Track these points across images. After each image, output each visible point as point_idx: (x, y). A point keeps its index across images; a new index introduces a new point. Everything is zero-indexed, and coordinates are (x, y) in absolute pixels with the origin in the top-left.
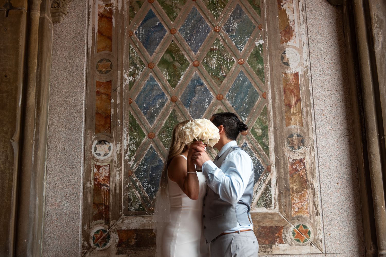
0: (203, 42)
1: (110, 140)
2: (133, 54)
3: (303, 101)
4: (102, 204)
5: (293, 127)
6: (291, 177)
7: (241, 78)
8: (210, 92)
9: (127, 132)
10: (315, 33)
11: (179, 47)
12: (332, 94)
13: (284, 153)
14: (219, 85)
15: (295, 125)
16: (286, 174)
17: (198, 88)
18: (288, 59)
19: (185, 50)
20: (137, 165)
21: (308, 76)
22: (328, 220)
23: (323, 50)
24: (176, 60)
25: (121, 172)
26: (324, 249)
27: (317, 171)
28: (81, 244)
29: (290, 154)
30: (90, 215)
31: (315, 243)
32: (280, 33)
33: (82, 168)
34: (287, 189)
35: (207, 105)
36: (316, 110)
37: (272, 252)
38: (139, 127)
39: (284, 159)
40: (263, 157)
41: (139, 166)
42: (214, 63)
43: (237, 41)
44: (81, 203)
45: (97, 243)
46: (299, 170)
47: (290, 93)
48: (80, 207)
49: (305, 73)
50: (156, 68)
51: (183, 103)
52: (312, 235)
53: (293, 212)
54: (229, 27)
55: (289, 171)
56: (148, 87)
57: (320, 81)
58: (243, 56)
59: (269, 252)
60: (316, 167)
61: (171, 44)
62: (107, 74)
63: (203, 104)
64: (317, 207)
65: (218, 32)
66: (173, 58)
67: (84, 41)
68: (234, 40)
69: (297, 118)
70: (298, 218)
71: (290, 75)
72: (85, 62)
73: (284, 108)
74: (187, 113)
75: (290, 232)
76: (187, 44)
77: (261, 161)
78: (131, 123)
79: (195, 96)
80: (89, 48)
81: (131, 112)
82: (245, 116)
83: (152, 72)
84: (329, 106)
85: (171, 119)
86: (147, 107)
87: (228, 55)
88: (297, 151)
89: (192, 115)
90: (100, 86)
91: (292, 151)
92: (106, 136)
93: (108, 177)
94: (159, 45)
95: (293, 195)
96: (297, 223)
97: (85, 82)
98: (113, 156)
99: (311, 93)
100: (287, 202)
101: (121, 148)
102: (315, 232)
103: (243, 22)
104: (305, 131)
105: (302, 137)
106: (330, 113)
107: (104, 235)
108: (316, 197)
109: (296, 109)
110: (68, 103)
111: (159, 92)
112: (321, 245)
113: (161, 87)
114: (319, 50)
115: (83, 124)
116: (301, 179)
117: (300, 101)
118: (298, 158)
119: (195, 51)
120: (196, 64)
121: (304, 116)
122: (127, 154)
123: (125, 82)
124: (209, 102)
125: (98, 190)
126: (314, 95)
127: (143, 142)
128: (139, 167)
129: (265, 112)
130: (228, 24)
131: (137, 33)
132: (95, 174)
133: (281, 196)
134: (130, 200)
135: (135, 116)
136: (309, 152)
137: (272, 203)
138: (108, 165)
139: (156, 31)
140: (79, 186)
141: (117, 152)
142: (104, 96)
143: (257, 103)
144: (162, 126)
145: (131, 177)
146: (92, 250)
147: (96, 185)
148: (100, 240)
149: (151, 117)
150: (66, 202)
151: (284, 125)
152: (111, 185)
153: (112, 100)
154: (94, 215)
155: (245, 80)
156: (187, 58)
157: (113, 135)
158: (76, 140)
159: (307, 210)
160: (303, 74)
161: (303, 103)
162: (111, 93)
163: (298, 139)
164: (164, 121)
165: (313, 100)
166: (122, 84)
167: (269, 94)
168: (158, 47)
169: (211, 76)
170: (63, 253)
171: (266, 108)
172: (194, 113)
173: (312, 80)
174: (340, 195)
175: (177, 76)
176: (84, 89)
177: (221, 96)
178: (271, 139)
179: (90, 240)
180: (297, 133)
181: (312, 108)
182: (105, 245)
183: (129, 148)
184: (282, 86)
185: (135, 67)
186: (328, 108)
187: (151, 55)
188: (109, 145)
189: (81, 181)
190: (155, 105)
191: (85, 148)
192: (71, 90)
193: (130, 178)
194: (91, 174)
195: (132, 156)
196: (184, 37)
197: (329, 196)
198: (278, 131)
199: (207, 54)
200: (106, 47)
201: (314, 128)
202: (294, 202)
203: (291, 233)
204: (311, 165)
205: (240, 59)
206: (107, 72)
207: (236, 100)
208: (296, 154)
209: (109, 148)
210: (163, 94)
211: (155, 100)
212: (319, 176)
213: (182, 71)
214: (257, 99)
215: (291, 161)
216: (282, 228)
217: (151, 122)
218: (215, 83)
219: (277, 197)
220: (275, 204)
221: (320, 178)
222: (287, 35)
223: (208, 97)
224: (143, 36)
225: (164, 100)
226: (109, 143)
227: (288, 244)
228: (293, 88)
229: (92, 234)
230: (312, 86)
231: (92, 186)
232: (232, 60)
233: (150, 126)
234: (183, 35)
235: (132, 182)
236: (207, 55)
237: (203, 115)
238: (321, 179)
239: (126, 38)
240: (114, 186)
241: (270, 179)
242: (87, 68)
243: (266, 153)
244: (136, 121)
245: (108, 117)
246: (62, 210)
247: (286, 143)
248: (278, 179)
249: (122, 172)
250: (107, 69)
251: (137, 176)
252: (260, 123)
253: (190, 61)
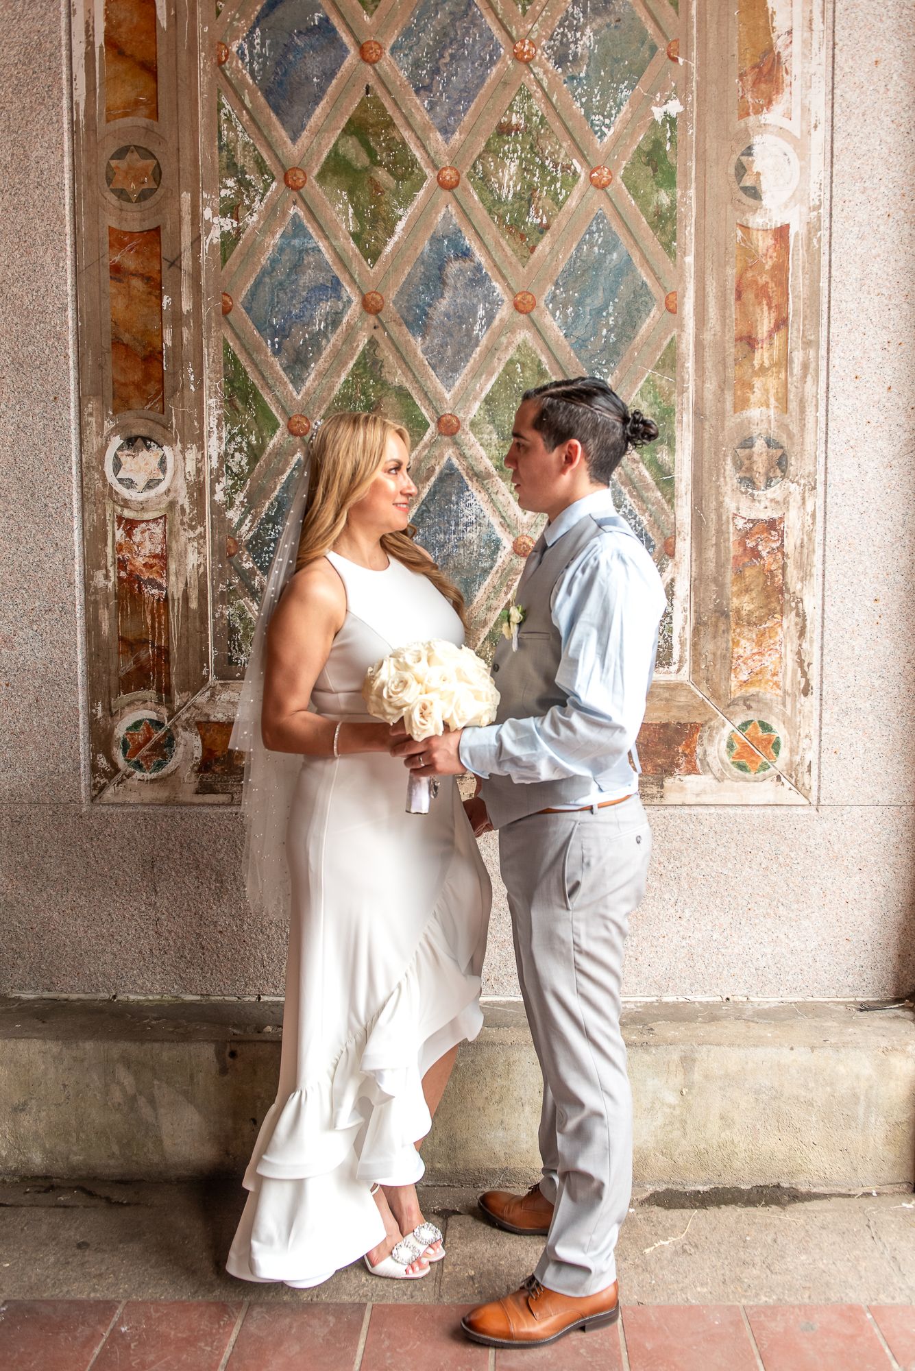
0: (475, 96)
1: (164, 437)
2: (232, 134)
3: (796, 326)
4: (147, 641)
5: (754, 413)
6: (736, 574)
7: (600, 236)
8: (494, 284)
9: (220, 412)
10: (858, 83)
11: (390, 113)
12: (890, 307)
13: (721, 499)
14: (524, 259)
15: (764, 409)
16: (723, 566)
17: (453, 267)
18: (758, 174)
19: (410, 126)
20: (252, 521)
21: (819, 240)
22: (836, 709)
23: (878, 148)
24: (381, 162)
25: (201, 541)
26: (814, 793)
27: (817, 558)
28: (88, 762)
29: (738, 502)
30: (109, 674)
31: (791, 776)
32: (741, 76)
33: (76, 524)
34: (722, 613)
35: (483, 326)
36: (834, 361)
37: (662, 797)
38: (257, 395)
39: (719, 517)
40: (654, 508)
41: (261, 524)
42: (511, 179)
43: (590, 100)
44: (79, 636)
45: (135, 759)
46: (764, 554)
47: (757, 296)
48: (79, 650)
49: (813, 229)
50: (313, 188)
51: (402, 317)
52: (784, 753)
53: (734, 683)
54: (565, 45)
55: (732, 555)
56: (285, 258)
57: (857, 259)
58: (608, 156)
59: (653, 797)
60: (816, 545)
61: (362, 99)
62: (143, 204)
63: (467, 322)
64: (806, 668)
65: (527, 62)
66: (371, 153)
67: (57, 74)
68: (581, 96)
69: (772, 383)
70: (747, 702)
71: (760, 233)
72: (66, 154)
73: (731, 350)
74: (415, 353)
75: (720, 740)
76: (418, 102)
77: (645, 522)
78: (230, 382)
79: (442, 296)
80: (78, 105)
81: (231, 344)
82: (606, 371)
83: (299, 201)
84: (878, 347)
85: (361, 370)
86: (283, 329)
87: (558, 152)
88: (760, 492)
89: (433, 362)
90: (122, 245)
91: (746, 493)
92: (150, 424)
93: (163, 558)
94: (323, 104)
95: (738, 630)
96: (742, 716)
97: (68, 229)
98: (176, 491)
99: (824, 300)
100: (719, 653)
101: (199, 465)
102: (795, 743)
103: (616, 27)
104: (794, 428)
105: (782, 447)
106: (878, 372)
107: (156, 737)
108: (808, 640)
109: (771, 355)
110: (18, 302)
111: (323, 274)
112: (807, 782)
113: (328, 256)
114: (864, 148)
115: (72, 379)
116: (766, 581)
117: (787, 326)
118: (765, 515)
119: (446, 131)
120: (448, 178)
121: (795, 378)
122: (222, 486)
123: (207, 234)
124: (490, 317)
125: (133, 597)
126: (832, 308)
127: (271, 446)
128: (260, 529)
129: (670, 361)
130: (564, 35)
131: (243, 53)
132: (119, 548)
133: (702, 633)
134: (233, 630)
135: (242, 358)
136: (799, 498)
137: (671, 655)
138: (161, 518)
139: (312, 47)
140: (71, 584)
141: (188, 476)
142: (137, 283)
143: (645, 326)
144: (333, 396)
145: (234, 560)
146: (122, 781)
147: (125, 581)
148: (144, 751)
149: (295, 362)
150: (31, 633)
151: (729, 406)
152: (171, 583)
153: (165, 297)
154: (122, 674)
155: (611, 244)
156: (418, 154)
157: (174, 421)
158: (50, 433)
159: (775, 678)
160: (803, 231)
161: (795, 333)
162: (160, 271)
163: (768, 453)
164: (339, 377)
165: (829, 326)
166: (196, 241)
167: (686, 299)
168: (318, 110)
169: (499, 226)
170: (32, 784)
171: (673, 347)
172: (439, 352)
173: (830, 255)
174: (879, 634)
175: (384, 219)
176: (69, 253)
177: (529, 297)
178: (683, 450)
179: (115, 749)
180: (767, 433)
181: (823, 352)
182: (160, 765)
183: (227, 466)
184: (731, 272)
185: (238, 182)
186: (873, 355)
187: (294, 139)
188: (161, 453)
189: (77, 567)
190: (310, 322)
191: (81, 460)
192: (22, 255)
193: (231, 563)
194: (106, 545)
195: (235, 493)
196: (408, 77)
197: (847, 636)
198: (707, 427)
199: (488, 144)
200: (137, 103)
201: (822, 420)
202: (741, 652)
203: (724, 744)
204: (802, 539)
205: (599, 168)
206: (143, 196)
207: (577, 316)
208: (759, 501)
209: (163, 462)
210: (336, 284)
211: (310, 303)
212: (824, 575)
213: (400, 203)
214: (648, 315)
215: (740, 523)
216: (696, 727)
217: (298, 381)
218: (509, 252)
219: (688, 634)
220: (681, 657)
221: (824, 581)
222: (763, 86)
223: (486, 298)
224: (264, 64)
225: (340, 305)
226: (160, 446)
227: (712, 776)
228: (768, 280)
229: (120, 731)
230: (830, 277)
231: (110, 585)
232: (569, 168)
233: (295, 393)
234: (406, 70)
235: (239, 575)
236: (487, 149)
237: (468, 361)
238: (827, 586)
239: (204, 71)
240: (182, 586)
241: (673, 580)
242: (74, 179)
243: (664, 496)
244: (246, 373)
245: (153, 356)
246: (22, 658)
247: (729, 465)
248: (695, 580)
249: (205, 543)
250: (145, 186)
251: (254, 559)
252: (650, 398)
253: (428, 167)
